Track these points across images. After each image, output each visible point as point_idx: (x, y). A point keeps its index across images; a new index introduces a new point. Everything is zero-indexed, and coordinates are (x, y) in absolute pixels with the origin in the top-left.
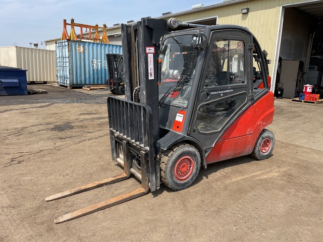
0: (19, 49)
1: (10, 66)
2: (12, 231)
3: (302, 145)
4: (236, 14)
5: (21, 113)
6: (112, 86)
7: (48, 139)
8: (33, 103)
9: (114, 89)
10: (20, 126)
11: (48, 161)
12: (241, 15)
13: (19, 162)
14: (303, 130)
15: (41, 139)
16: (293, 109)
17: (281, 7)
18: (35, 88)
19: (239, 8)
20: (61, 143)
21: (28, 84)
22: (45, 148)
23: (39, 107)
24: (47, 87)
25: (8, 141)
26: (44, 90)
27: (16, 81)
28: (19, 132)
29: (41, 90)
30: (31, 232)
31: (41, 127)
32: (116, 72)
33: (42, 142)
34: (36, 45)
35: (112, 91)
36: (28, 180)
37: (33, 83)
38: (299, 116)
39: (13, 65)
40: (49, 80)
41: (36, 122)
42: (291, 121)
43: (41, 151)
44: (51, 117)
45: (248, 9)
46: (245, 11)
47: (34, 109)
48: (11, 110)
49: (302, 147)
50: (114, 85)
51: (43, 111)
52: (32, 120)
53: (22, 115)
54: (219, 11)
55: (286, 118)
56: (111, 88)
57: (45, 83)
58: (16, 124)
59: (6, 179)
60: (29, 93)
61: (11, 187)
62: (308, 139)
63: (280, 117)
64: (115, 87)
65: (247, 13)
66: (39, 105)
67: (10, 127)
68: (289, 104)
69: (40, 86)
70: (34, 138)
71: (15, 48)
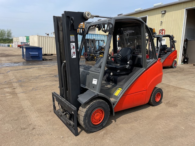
0: (39, 37)
1: (34, 46)
2: (31, 114)
3: (185, 88)
4: (158, 14)
5: (38, 69)
6: (86, 56)
7: (50, 81)
8: (45, 65)
9: (87, 58)
10: (37, 75)
11: (49, 90)
12: (161, 14)
13: (36, 90)
14: (190, 81)
15: (47, 81)
16: (191, 70)
17: (185, 9)
18: (46, 57)
19: (160, 11)
20: (56, 83)
21: (43, 55)
22: (48, 85)
23: (48, 66)
24: (53, 57)
25: (31, 81)
26: (51, 58)
27: (37, 53)
28: (37, 78)
29: (49, 58)
30: (38, 115)
31: (48, 76)
32: (88, 49)
33: (47, 82)
34: (48, 35)
35: (86, 59)
36: (39, 97)
37: (46, 55)
38: (192, 74)
39: (36, 45)
40: (54, 53)
41: (45, 73)
42: (185, 76)
43: (46, 86)
44: (53, 71)
45: (165, 11)
46: (164, 12)
47: (45, 68)
48: (34, 68)
49: (184, 89)
50: (87, 56)
51: (49, 68)
52: (43, 72)
53: (39, 70)
54: (148, 13)
55: (183, 75)
56: (85, 57)
57: (52, 55)
58: (36, 74)
59: (29, 96)
60: (43, 60)
61: (31, 99)
62: (190, 85)
63: (180, 74)
64: (88, 57)
65: (165, 13)
66: (47, 65)
67: (33, 75)
68: (190, 67)
69: (49, 56)
70: (43, 80)
71: (37, 36)
